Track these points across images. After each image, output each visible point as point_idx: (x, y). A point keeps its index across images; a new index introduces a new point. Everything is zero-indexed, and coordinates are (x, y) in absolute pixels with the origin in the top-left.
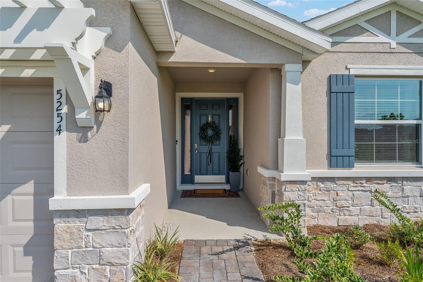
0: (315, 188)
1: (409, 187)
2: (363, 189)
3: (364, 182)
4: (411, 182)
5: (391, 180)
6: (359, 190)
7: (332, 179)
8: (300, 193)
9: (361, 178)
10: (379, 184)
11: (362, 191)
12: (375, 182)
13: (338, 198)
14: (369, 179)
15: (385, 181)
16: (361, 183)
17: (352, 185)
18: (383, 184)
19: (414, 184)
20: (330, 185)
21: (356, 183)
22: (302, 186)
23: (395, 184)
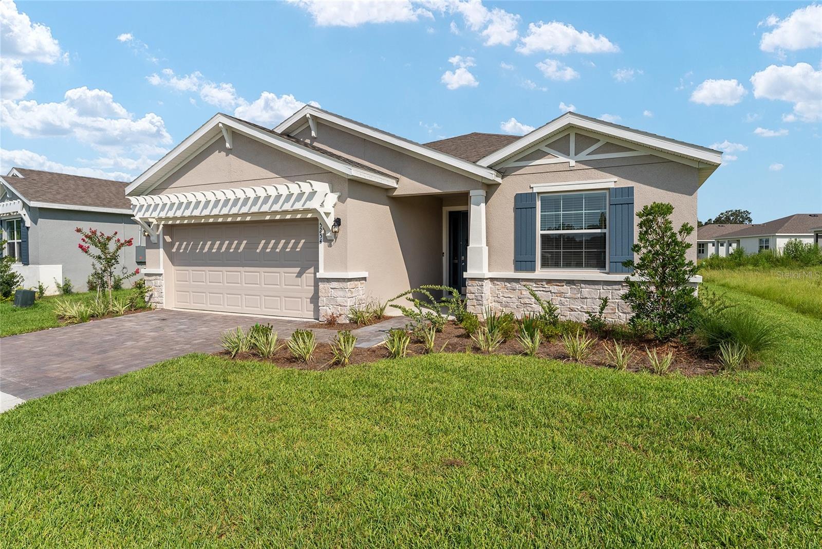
0: (503, 287)
1: (587, 290)
2: (544, 289)
3: (544, 283)
4: (589, 285)
5: (570, 282)
6: (540, 291)
7: (517, 280)
8: (479, 288)
9: (542, 280)
10: (558, 286)
11: (543, 291)
12: (554, 284)
13: (522, 296)
14: (549, 281)
15: (564, 284)
16: (542, 284)
17: (534, 286)
18: (563, 286)
19: (593, 287)
20: (515, 285)
21: (538, 284)
22: (480, 282)
23: (574, 287)
